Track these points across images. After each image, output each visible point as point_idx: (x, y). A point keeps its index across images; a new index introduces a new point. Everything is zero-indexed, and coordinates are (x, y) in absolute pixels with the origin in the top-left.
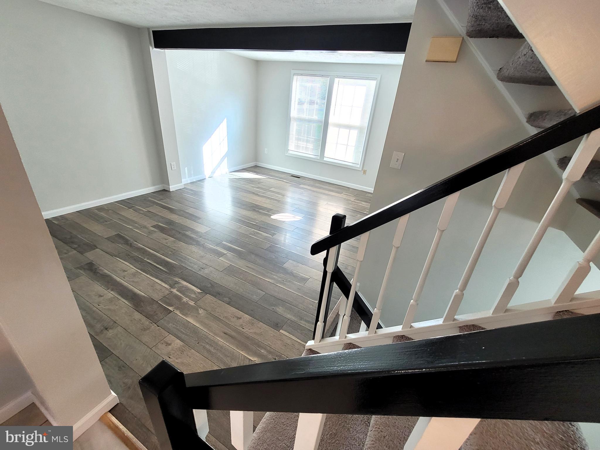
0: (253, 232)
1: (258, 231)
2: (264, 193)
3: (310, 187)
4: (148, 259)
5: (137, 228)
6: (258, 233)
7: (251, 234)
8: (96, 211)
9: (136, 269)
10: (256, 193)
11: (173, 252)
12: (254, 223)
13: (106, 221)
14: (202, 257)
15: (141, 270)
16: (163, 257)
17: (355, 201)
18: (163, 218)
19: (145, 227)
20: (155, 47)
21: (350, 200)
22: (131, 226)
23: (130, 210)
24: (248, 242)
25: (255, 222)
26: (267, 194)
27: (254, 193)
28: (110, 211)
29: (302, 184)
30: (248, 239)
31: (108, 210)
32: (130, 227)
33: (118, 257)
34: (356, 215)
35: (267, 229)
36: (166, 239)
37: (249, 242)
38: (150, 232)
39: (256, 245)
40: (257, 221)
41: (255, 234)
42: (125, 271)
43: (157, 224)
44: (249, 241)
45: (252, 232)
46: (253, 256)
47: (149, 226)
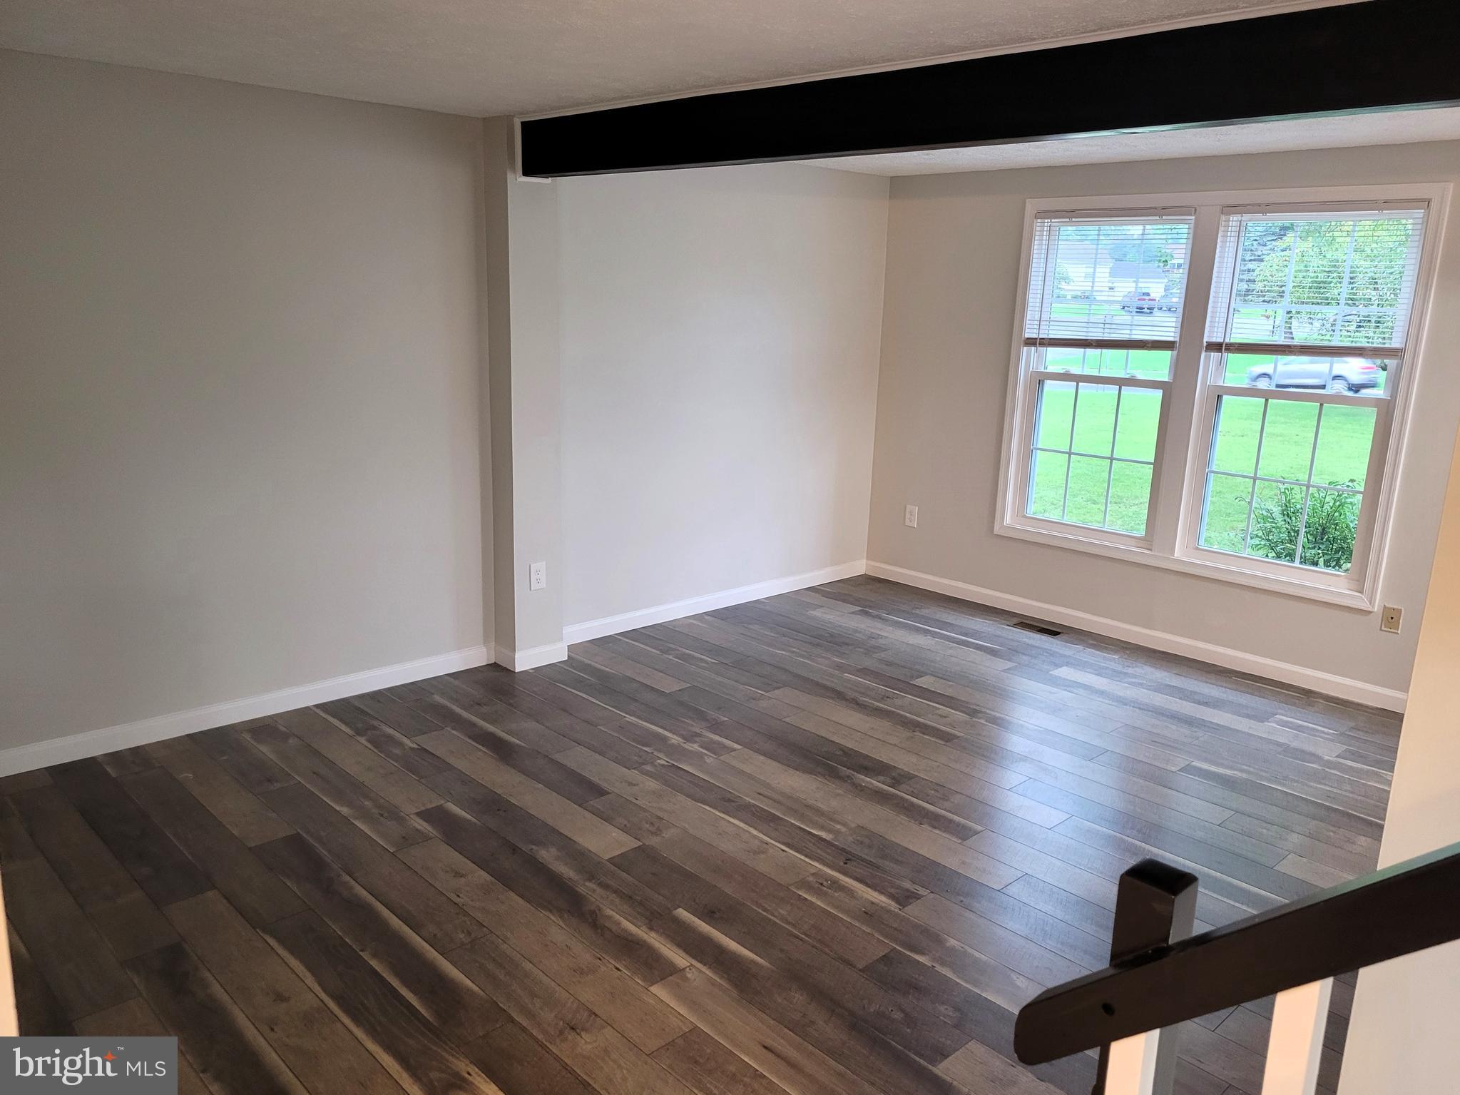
0: (813, 874)
1: (840, 872)
2: (884, 698)
3: (1105, 681)
4: (375, 955)
5: (366, 816)
6: (835, 884)
7: (804, 884)
8: (247, 737)
9: (323, 996)
10: (851, 694)
11: (473, 936)
12: (823, 834)
13: (269, 781)
14: (582, 972)
15: (338, 999)
16: (432, 954)
17: (1340, 760)
18: (466, 780)
19: (394, 814)
20: (527, 172)
21: (1315, 757)
22: (350, 804)
23: (359, 738)
24: (789, 923)
25: (829, 831)
26: (898, 702)
27: (839, 696)
28: (291, 741)
29: (1068, 664)
30: (789, 908)
31: (285, 737)
32: (345, 810)
33: (272, 935)
34: (1349, 841)
35: (878, 867)
36: (458, 875)
37: (794, 925)
38: (410, 840)
39: (819, 941)
40: (838, 827)
41: (822, 886)
42: (280, 998)
43: (440, 808)
44: (790, 919)
45: (811, 879)
46: (799, 998)
47: (409, 809)
